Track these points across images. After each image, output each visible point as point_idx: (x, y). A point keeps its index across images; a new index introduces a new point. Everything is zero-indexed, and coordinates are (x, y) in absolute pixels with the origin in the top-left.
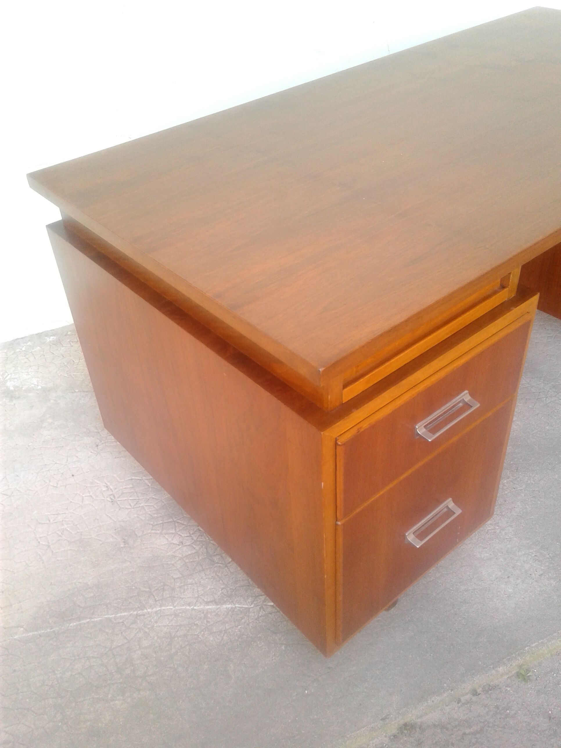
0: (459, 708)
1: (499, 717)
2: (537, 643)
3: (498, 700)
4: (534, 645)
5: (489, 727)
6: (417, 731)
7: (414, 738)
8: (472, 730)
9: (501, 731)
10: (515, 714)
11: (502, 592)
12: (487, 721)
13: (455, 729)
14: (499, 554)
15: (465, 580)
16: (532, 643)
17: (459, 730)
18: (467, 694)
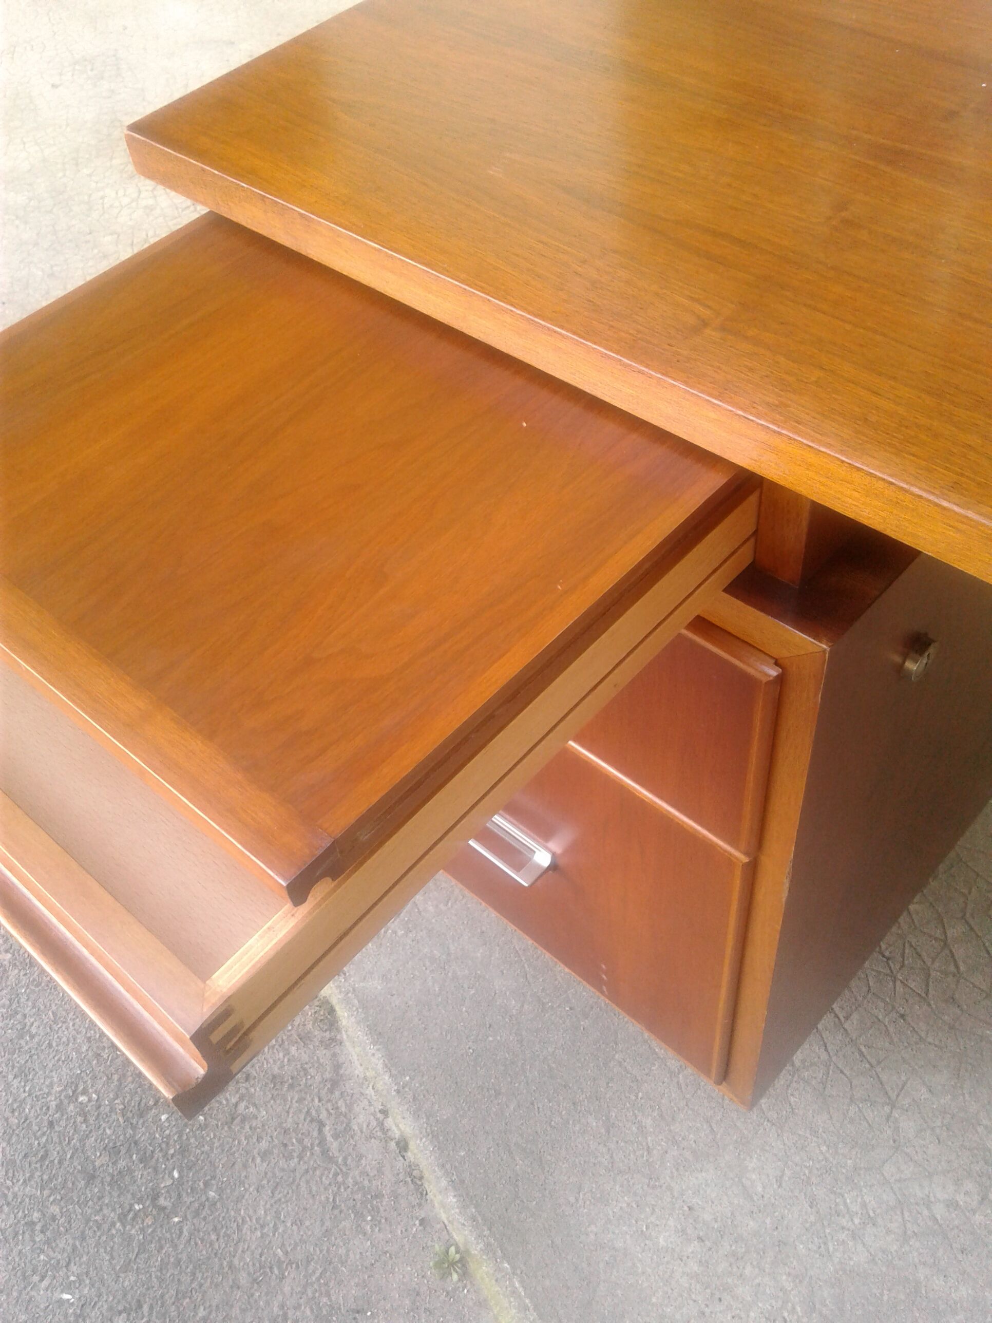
0: (374, 1114)
1: (358, 1196)
2: (523, 1293)
3: (392, 1198)
4: (517, 1285)
5: (336, 1175)
6: (324, 1034)
7: (312, 1030)
8: (329, 1138)
9: (327, 1199)
10: (365, 1234)
11: (653, 1219)
12: (348, 1171)
13: (329, 1106)
14: (768, 1221)
15: (672, 1128)
16: (522, 1282)
17: (330, 1114)
18: (399, 1129)
